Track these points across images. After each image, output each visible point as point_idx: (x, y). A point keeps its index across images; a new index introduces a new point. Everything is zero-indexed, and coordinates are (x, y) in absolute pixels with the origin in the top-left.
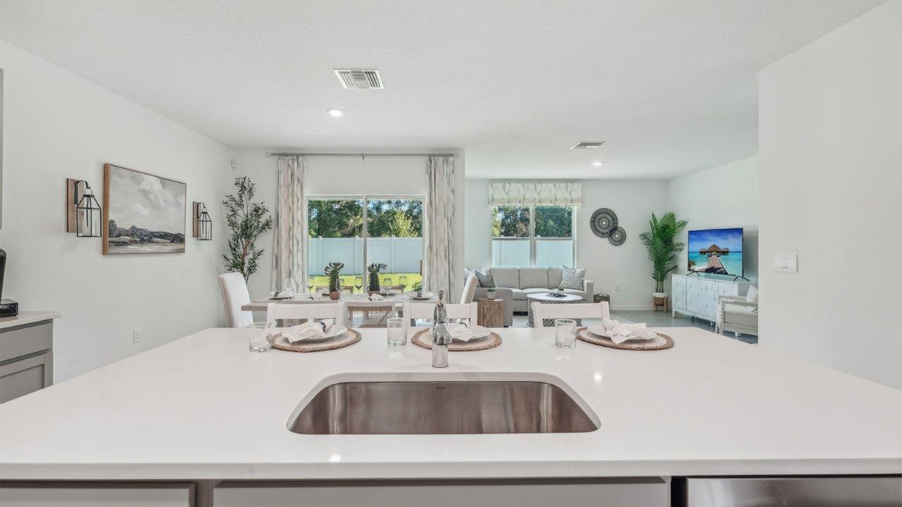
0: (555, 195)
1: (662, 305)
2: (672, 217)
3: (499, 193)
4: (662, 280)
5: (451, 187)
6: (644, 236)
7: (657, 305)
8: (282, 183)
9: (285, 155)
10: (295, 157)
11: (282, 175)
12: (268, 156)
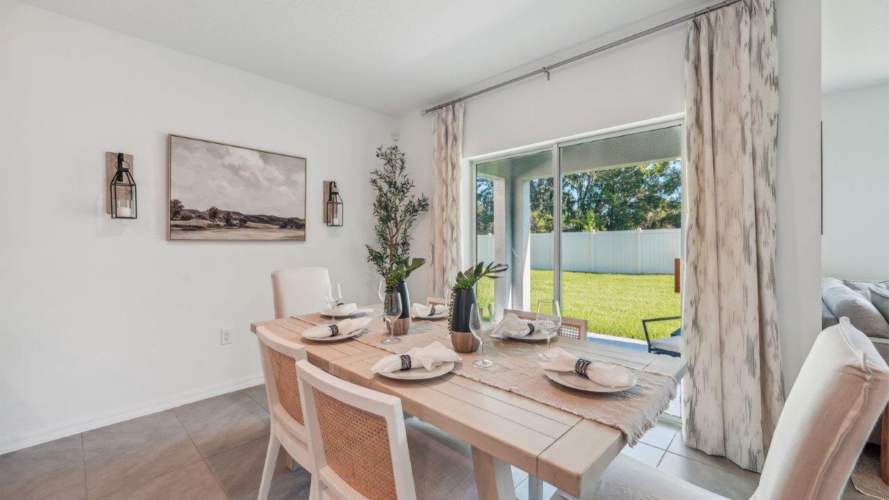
8: (436, 147)
9: (440, 107)
10: (451, 106)
11: (436, 134)
12: (423, 115)
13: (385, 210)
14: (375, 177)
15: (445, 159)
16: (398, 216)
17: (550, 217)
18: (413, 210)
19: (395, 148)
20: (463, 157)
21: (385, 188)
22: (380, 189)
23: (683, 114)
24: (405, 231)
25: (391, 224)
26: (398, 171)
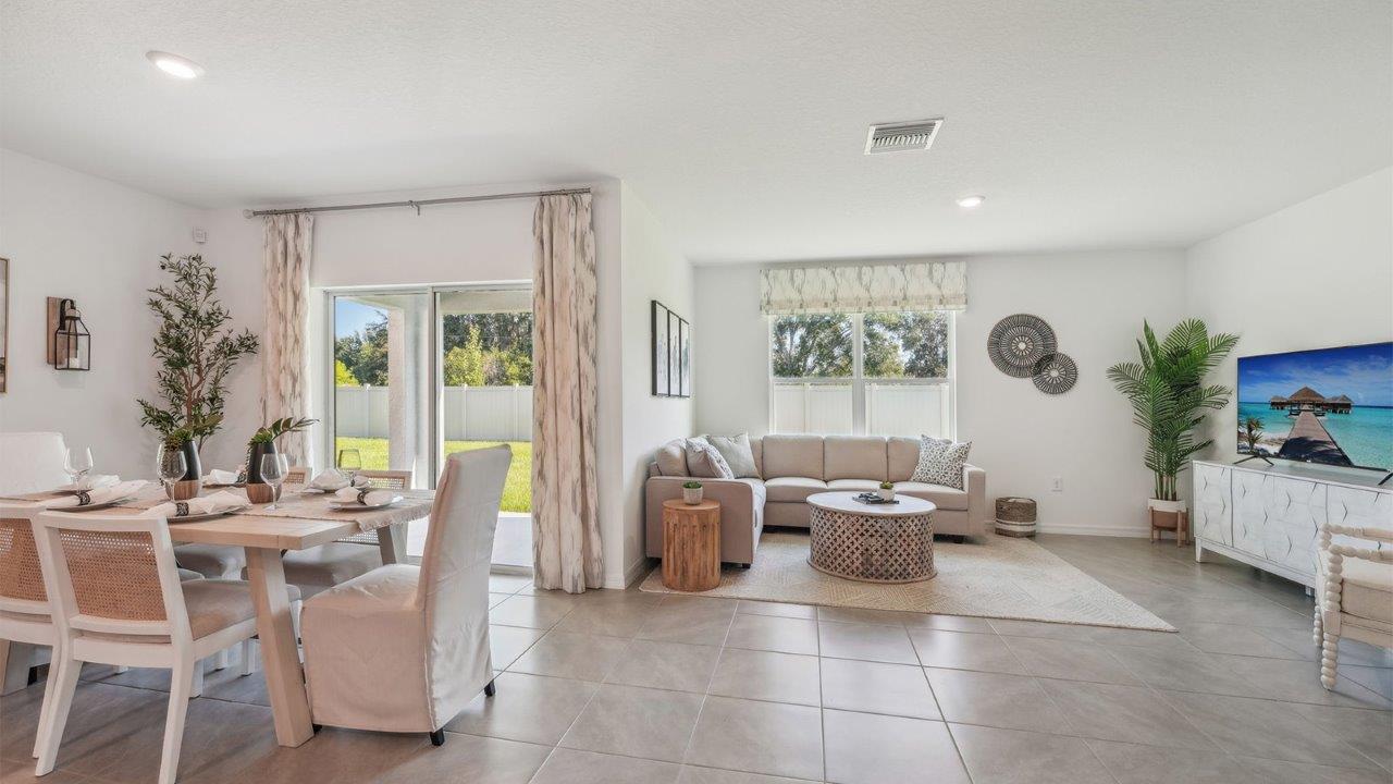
0: (904, 289)
1: (1173, 529)
2: (1198, 328)
3: (782, 289)
4: (1171, 472)
5: (588, 259)
6: (1119, 373)
7: (1157, 527)
8: (269, 266)
9: (276, 213)
10: (292, 216)
11: (269, 250)
12: (249, 217)
13: (176, 349)
14: (157, 297)
15: (283, 285)
16: (203, 357)
17: (527, 360)
18: (229, 350)
19: (198, 259)
20: (311, 285)
21: (177, 315)
22: (168, 316)
23: (531, 281)
24: (216, 381)
25: (190, 370)
26: (203, 292)
